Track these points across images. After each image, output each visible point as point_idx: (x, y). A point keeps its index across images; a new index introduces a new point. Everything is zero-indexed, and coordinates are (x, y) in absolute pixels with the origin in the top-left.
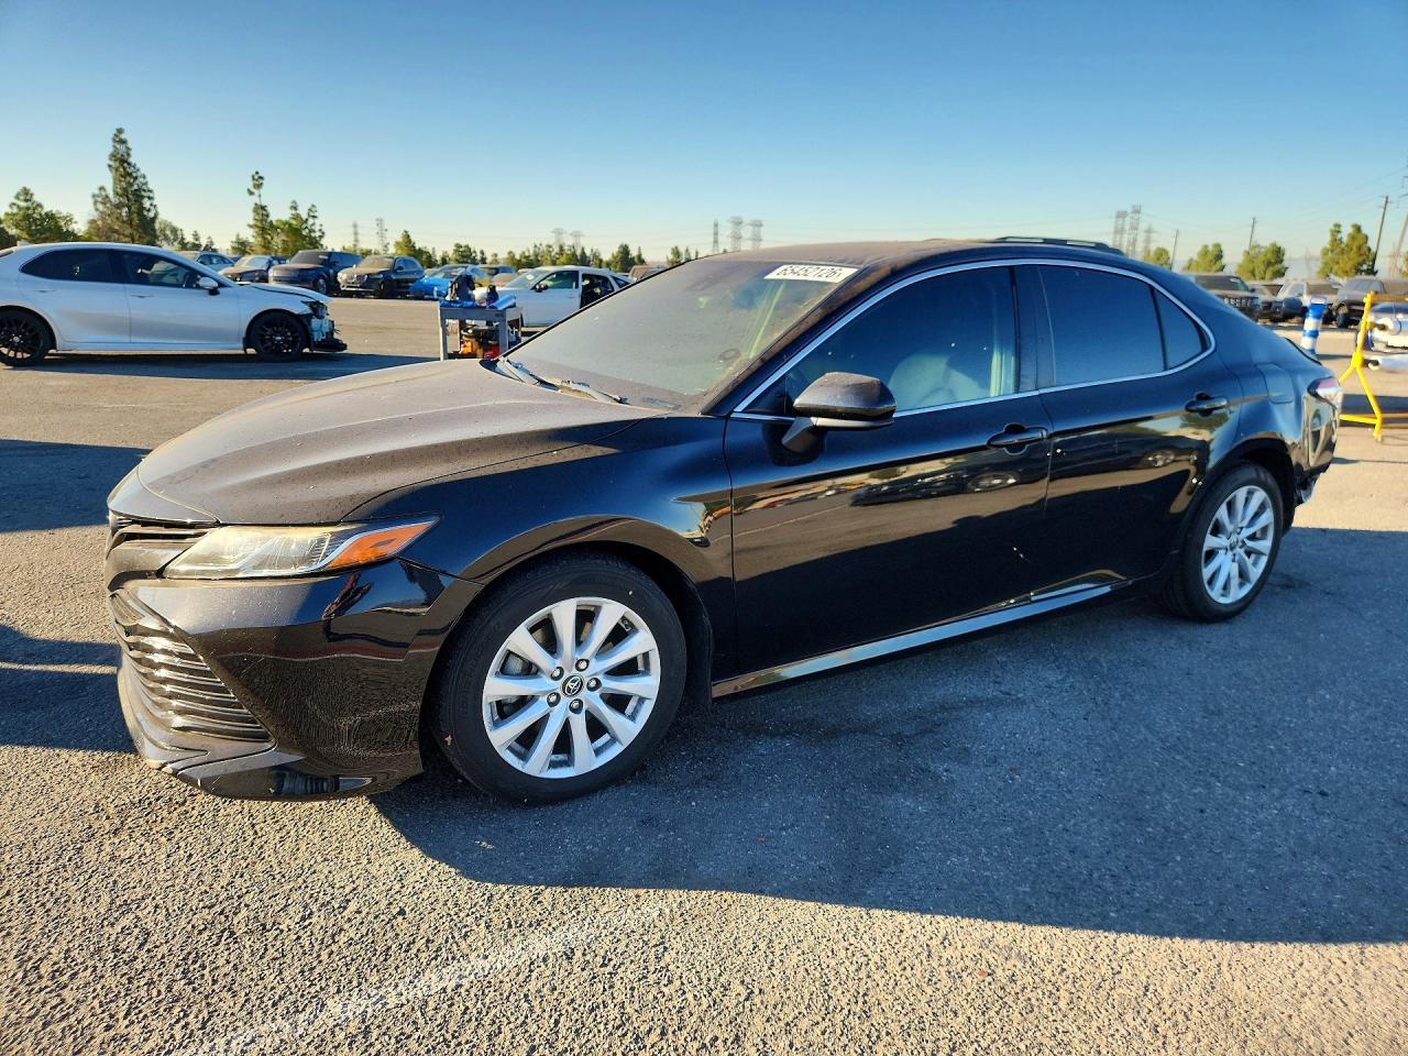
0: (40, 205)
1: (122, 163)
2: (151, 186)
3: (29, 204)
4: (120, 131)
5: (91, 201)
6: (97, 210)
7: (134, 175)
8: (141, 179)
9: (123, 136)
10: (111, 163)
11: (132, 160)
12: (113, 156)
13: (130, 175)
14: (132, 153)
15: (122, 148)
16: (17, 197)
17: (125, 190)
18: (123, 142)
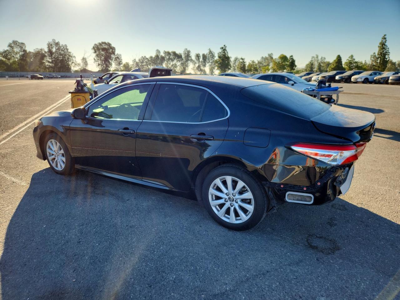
0: (354, 59)
1: (383, 46)
2: (389, 51)
3: (352, 59)
4: (385, 35)
5: (370, 57)
6: (371, 59)
7: (385, 48)
8: (388, 50)
9: (385, 37)
10: (379, 45)
11: (386, 44)
12: (380, 43)
13: (384, 48)
14: (387, 42)
15: (384, 40)
16: (349, 58)
17: (381, 53)
18: (385, 38)
